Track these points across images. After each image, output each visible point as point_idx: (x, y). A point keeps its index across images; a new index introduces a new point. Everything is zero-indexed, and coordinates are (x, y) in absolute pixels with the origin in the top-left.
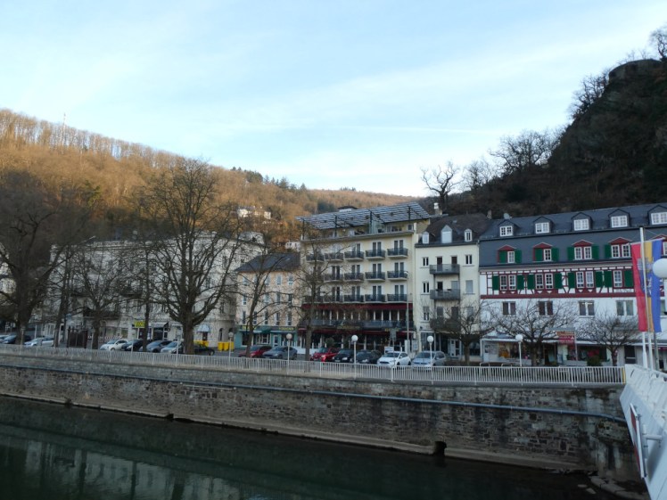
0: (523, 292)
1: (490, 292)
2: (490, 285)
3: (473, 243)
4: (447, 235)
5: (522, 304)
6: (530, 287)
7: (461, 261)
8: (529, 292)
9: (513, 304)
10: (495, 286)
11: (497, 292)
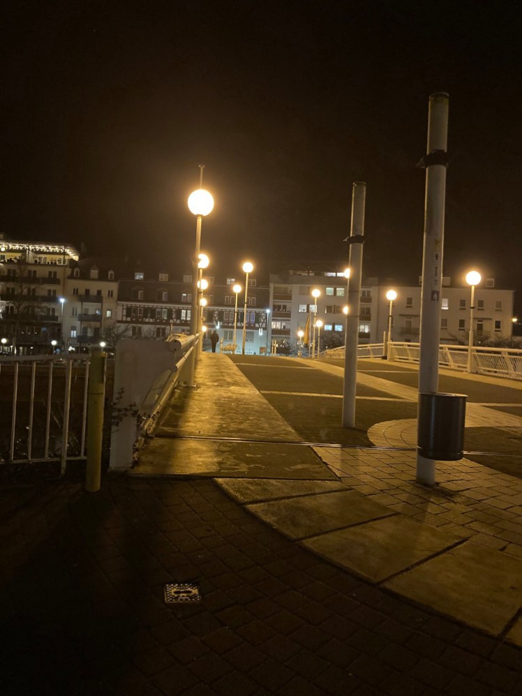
0: (147, 320)
1: (124, 319)
2: (125, 314)
3: (115, 280)
4: (94, 273)
5: (145, 328)
6: (152, 317)
7: (105, 294)
8: (151, 320)
9: (140, 328)
10: (128, 315)
11: (129, 319)
